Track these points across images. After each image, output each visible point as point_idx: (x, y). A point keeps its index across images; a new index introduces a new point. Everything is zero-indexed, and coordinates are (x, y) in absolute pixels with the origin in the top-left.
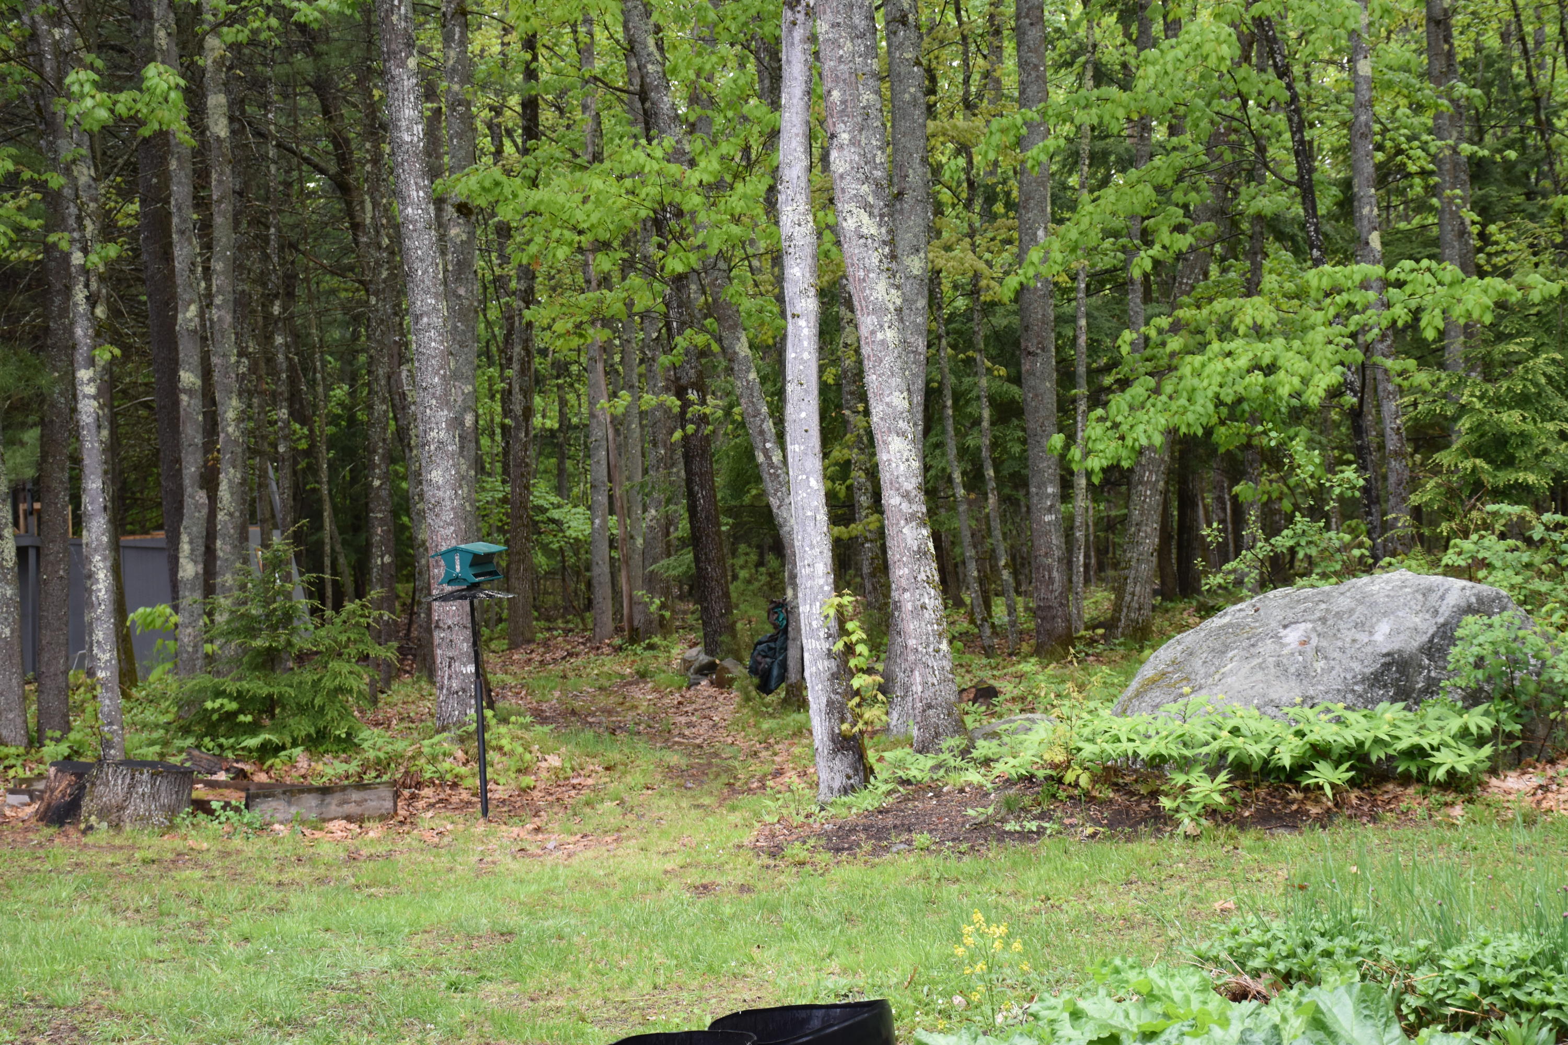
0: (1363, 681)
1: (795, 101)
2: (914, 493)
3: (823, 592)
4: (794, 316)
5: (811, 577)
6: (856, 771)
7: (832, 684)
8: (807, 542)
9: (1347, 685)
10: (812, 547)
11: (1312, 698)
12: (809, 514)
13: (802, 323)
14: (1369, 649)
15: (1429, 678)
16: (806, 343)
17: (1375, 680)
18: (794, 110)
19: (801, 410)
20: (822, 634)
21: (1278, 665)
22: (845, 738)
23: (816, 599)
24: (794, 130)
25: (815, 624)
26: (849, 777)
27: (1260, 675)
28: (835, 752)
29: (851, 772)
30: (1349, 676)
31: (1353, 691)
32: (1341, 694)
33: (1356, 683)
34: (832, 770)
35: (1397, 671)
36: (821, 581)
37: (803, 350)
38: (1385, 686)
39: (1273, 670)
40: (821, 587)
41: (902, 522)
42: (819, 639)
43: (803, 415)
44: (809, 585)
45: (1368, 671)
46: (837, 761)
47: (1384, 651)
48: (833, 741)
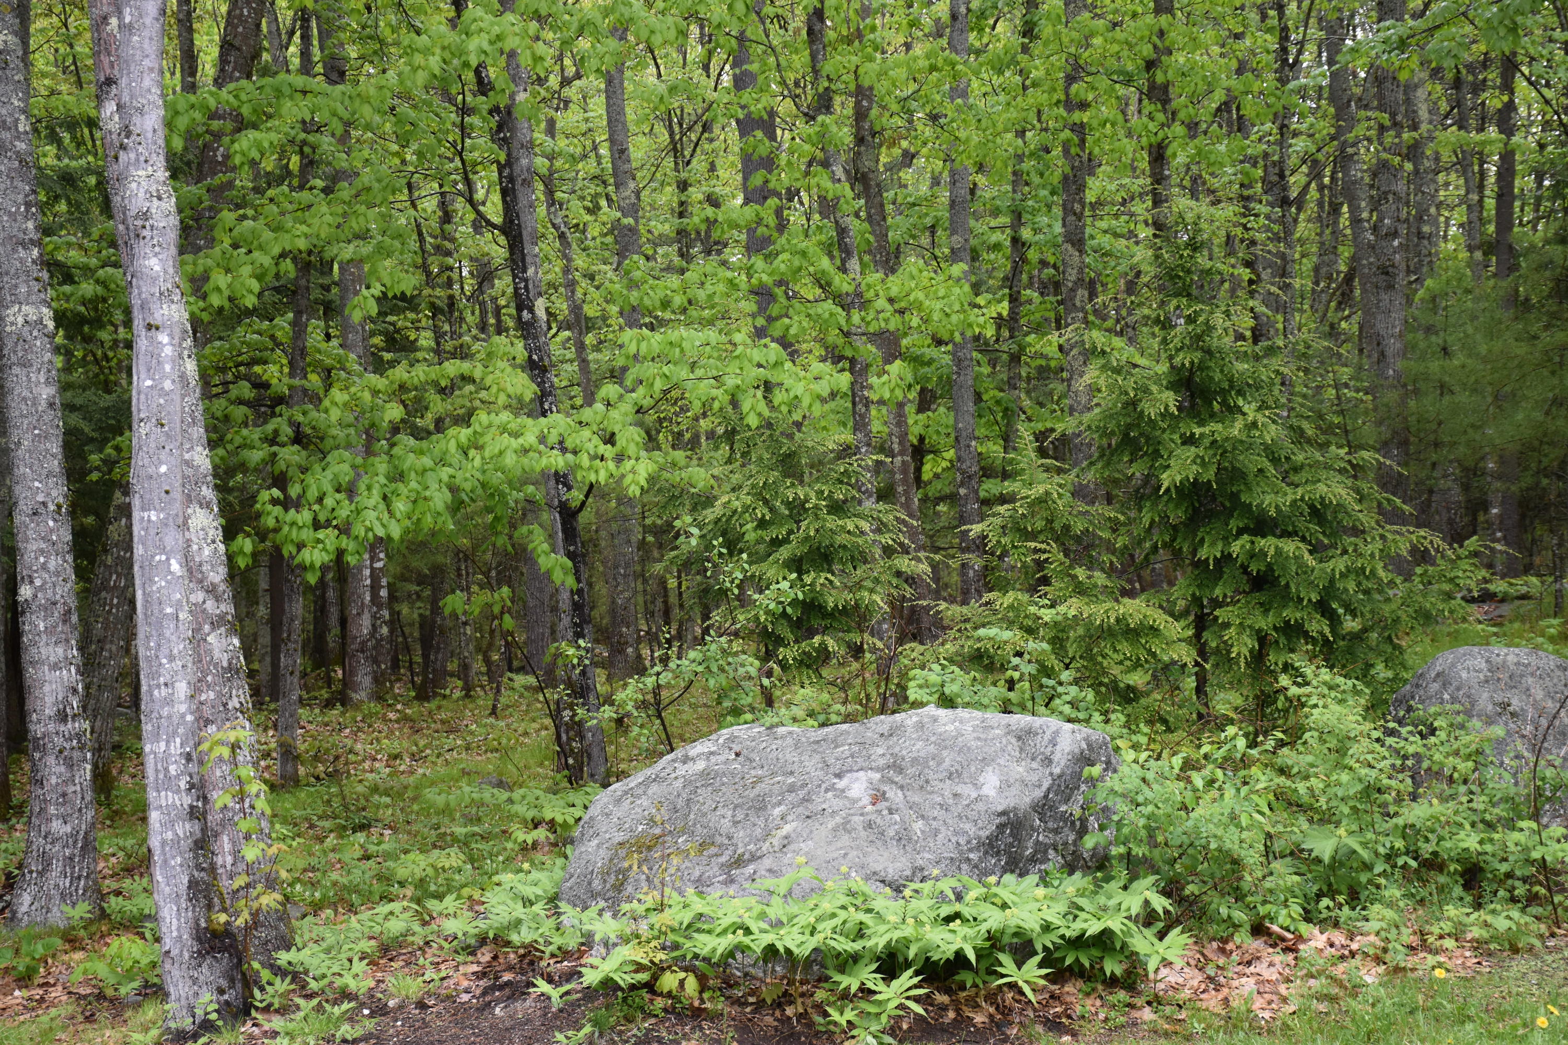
0: (977, 848)
1: (148, 21)
2: (222, 587)
3: (185, 723)
4: (149, 327)
5: (169, 701)
6: (232, 981)
7: (196, 857)
8: (164, 651)
9: (961, 853)
10: (171, 658)
11: (922, 869)
12: (169, 610)
13: (164, 338)
14: (981, 806)
15: (1037, 842)
16: (168, 368)
17: (990, 846)
18: (146, 33)
19: (161, 463)
20: (183, 784)
21: (869, 825)
22: (215, 934)
23: (175, 733)
24: (147, 63)
25: (173, 769)
26: (221, 991)
27: (845, 840)
28: (201, 955)
29: (224, 983)
30: (962, 841)
31: (968, 859)
32: (956, 863)
33: (970, 850)
34: (195, 981)
35: (1011, 834)
36: (183, 708)
37: (164, 377)
38: (998, 853)
39: (863, 834)
40: (183, 716)
41: (207, 628)
42: (178, 791)
43: (163, 469)
44: (165, 712)
45: (984, 834)
46: (205, 969)
47: (1000, 809)
48: (199, 939)
